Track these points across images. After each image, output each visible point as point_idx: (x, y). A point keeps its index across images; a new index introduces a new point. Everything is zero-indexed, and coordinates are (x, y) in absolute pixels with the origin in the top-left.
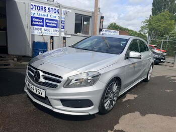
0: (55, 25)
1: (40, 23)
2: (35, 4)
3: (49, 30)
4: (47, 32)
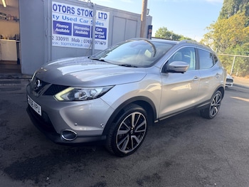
0: (87, 33)
2: (60, 4)
3: (78, 41)
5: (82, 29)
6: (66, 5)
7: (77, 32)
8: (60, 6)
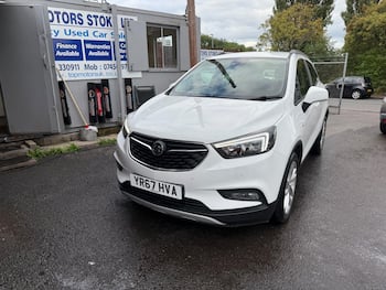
0: (107, 54)
1: (72, 54)
2: (58, 10)
3: (95, 67)
4: (90, 71)
5: (99, 47)
6: (69, 11)
7: (91, 53)
8: (58, 13)
